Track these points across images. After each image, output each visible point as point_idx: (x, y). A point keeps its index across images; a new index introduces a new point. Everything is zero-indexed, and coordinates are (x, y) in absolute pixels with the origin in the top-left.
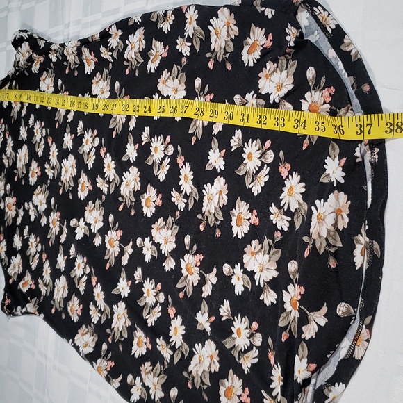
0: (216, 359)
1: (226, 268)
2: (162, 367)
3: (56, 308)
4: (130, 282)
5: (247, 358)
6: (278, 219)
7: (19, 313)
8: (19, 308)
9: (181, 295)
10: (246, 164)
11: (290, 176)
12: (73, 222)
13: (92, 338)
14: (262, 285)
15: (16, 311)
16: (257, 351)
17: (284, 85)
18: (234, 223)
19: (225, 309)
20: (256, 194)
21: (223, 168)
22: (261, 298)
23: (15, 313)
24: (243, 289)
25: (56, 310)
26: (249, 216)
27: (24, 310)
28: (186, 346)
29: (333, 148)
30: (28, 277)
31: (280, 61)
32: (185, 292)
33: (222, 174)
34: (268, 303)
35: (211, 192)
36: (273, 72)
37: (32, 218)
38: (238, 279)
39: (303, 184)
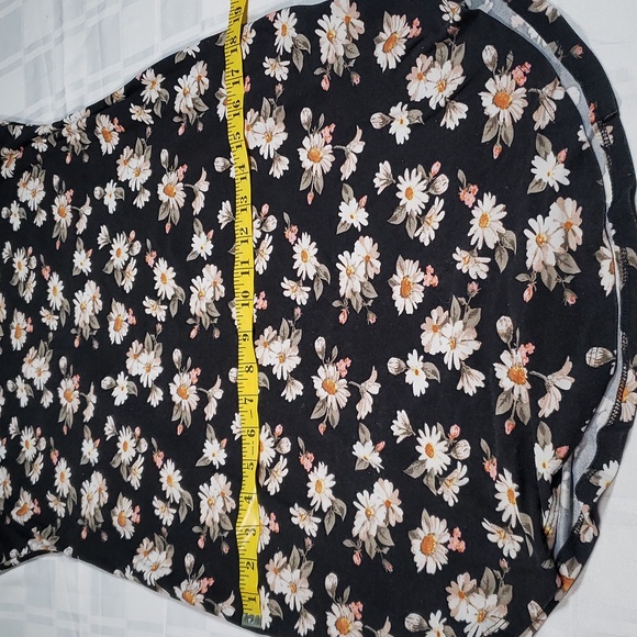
0: (396, 503)
1: (393, 365)
2: (302, 551)
3: (88, 528)
4: (225, 441)
5: (450, 481)
6: (470, 265)
7: (14, 561)
8: (14, 552)
9: (322, 428)
10: (404, 206)
11: (479, 202)
12: (106, 382)
13: (164, 553)
14: (458, 368)
15: (9, 558)
16: (465, 467)
17: (449, 81)
18: (396, 295)
19: (400, 425)
20: (427, 244)
21: (366, 223)
22: (459, 387)
23: (7, 564)
24: (427, 385)
25: (89, 531)
26: (421, 276)
27: (25, 551)
28: (341, 504)
29: (542, 143)
30: (26, 498)
31: (438, 51)
32: (328, 422)
33: (365, 231)
34: (470, 390)
35: (352, 262)
36: (429, 68)
37: (24, 402)
38: (417, 372)
39: (502, 206)
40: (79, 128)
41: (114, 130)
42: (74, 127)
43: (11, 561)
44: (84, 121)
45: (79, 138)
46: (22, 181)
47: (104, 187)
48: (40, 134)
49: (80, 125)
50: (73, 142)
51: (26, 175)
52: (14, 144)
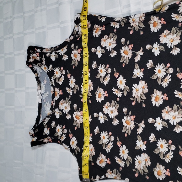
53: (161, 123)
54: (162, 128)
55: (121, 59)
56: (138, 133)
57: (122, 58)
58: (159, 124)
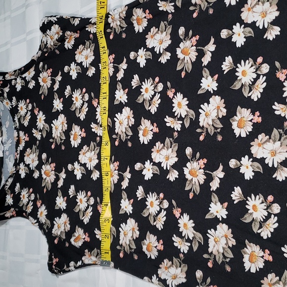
40: (120, 18)
41: (145, 17)
42: (117, 17)
43: (70, 268)
44: (124, 13)
45: (119, 23)
46: (78, 50)
47: (137, 52)
48: (92, 22)
49: (121, 15)
50: (115, 26)
51: (81, 47)
52: (74, 29)
53: (251, 165)
54: (253, 174)
55: (178, 64)
56: (211, 190)
57: (180, 62)
58: (247, 167)
